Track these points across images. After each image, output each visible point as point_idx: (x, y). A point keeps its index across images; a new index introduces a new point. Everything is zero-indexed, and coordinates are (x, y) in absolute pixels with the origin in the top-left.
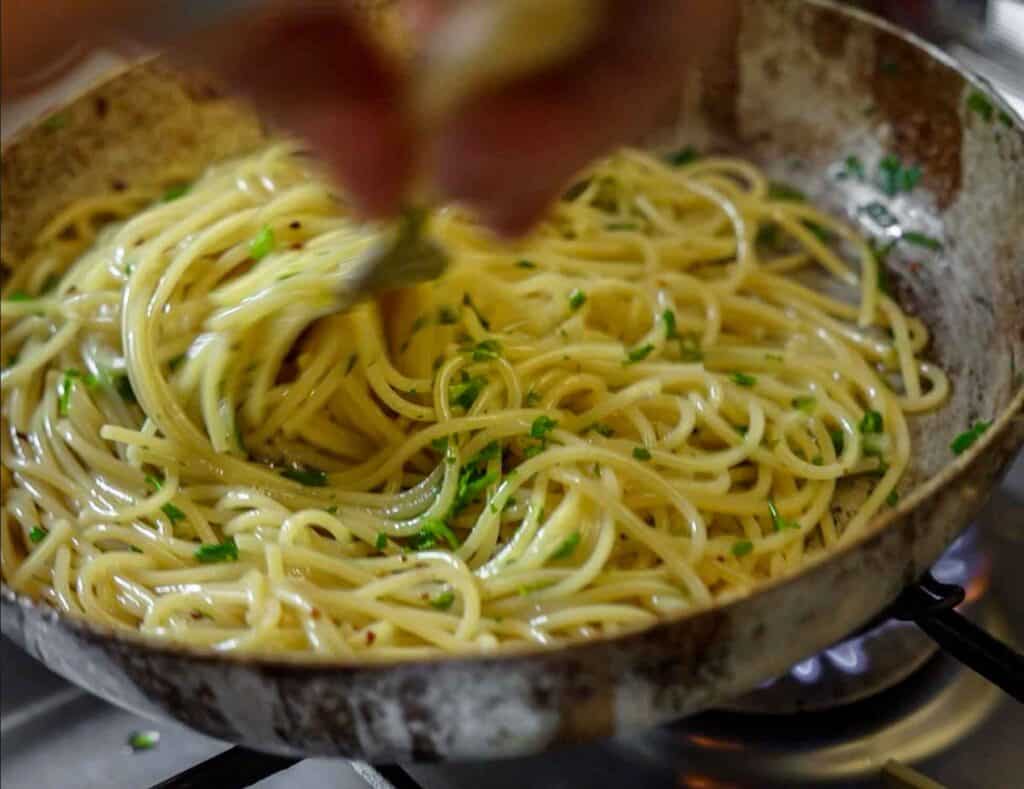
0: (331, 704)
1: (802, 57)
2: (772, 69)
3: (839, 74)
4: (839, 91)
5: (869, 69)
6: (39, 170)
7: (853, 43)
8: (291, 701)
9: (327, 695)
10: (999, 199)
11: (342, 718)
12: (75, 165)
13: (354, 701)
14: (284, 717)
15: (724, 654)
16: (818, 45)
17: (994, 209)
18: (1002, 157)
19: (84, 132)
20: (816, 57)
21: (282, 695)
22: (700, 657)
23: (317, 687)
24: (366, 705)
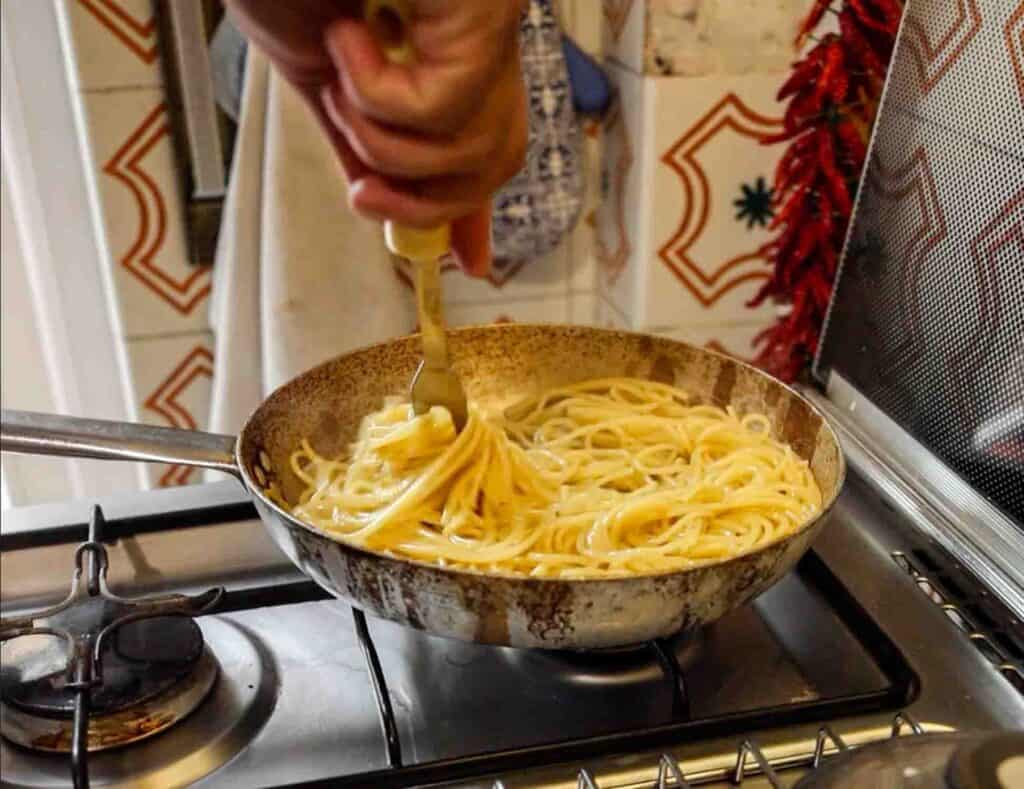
0: (370, 576)
1: (759, 403)
7: (781, 401)
8: (352, 568)
16: (766, 399)
20: (764, 404)
21: (349, 565)
24: (385, 581)
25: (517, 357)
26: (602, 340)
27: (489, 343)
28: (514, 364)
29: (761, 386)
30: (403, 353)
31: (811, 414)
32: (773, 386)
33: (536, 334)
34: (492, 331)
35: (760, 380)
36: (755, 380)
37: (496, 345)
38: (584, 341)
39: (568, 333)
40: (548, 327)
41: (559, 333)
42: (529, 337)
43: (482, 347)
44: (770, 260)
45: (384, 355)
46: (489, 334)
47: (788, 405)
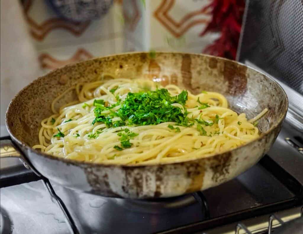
0: (138, 177)
1: (207, 69)
2: (199, 73)
3: (215, 72)
4: (216, 76)
5: (223, 70)
7: (218, 65)
8: (128, 176)
9: (138, 174)
10: (258, 91)
11: (140, 181)
13: (144, 176)
14: (125, 182)
16: (210, 66)
17: (257, 93)
18: (258, 82)
20: (209, 69)
21: (126, 175)
23: (136, 171)
24: (147, 176)
25: (87, 76)
26: (123, 59)
27: (74, 73)
28: (86, 80)
29: (206, 62)
30: (40, 85)
32: (212, 59)
33: (93, 64)
34: (74, 67)
35: (204, 58)
36: (202, 59)
37: (77, 73)
38: (114, 62)
40: (98, 59)
41: (103, 60)
42: (90, 65)
43: (71, 76)
44: (209, 14)
45: (33, 88)
46: (73, 69)
47: (223, 66)
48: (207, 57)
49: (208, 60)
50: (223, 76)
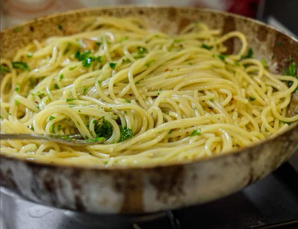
0: (49, 179)
1: (253, 41)
3: (264, 47)
4: (263, 52)
5: (273, 45)
6: (9, 43)
7: (269, 36)
9: (48, 175)
12: (22, 45)
13: (56, 179)
15: (182, 183)
16: (258, 37)
19: (26, 35)
20: (257, 41)
22: (174, 183)
24: (60, 181)
29: (253, 30)
31: (291, 42)
32: (261, 28)
35: (252, 24)
36: (249, 26)
39: (120, 11)
47: (274, 39)
48: (256, 24)
49: (256, 29)
50: (272, 54)
